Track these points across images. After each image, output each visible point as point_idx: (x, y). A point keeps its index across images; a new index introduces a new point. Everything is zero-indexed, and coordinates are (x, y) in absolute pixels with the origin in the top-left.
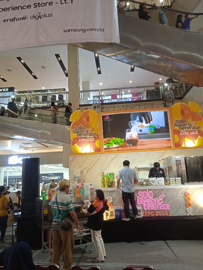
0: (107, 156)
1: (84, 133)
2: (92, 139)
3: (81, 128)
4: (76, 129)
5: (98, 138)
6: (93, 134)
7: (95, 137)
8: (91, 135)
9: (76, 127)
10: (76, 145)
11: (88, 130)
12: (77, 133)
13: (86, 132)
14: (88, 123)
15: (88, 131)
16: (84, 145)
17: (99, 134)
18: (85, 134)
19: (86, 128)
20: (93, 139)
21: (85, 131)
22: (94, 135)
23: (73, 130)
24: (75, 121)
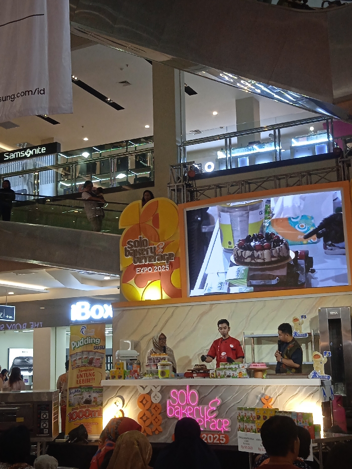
0: (189, 307)
1: (147, 254)
2: (165, 269)
3: (141, 243)
4: (130, 245)
5: (178, 266)
6: (166, 257)
7: (171, 265)
8: (162, 258)
9: (132, 242)
10: (132, 282)
11: (156, 246)
12: (134, 254)
13: (152, 252)
14: (156, 229)
15: (157, 249)
16: (149, 282)
17: (179, 255)
18: (150, 257)
19: (152, 242)
20: (167, 267)
21: (149, 250)
22: (168, 260)
23: (126, 248)
24: (130, 227)
